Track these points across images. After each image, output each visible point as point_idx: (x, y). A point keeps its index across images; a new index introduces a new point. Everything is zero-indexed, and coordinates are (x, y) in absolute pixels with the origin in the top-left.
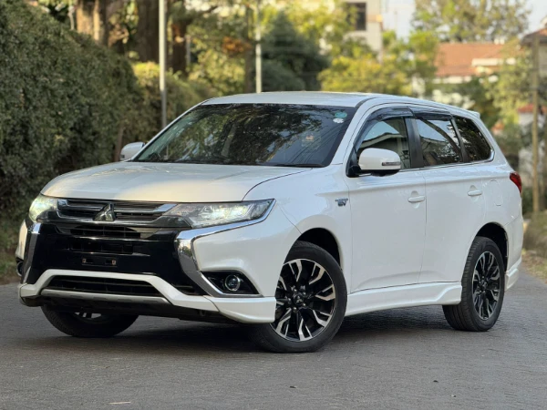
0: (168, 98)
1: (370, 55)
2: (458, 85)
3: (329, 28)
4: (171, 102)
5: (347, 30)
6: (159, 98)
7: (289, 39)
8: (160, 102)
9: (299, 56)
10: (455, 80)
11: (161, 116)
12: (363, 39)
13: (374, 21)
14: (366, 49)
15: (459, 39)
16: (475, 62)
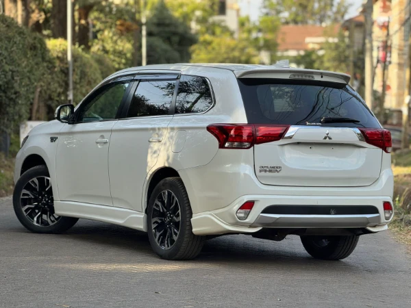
0: (73, 66)
1: (228, 34)
2: (295, 57)
3: (198, 13)
4: (76, 69)
5: (211, 15)
6: (67, 66)
7: (167, 21)
8: (67, 69)
9: (175, 34)
10: (293, 53)
11: (68, 79)
12: (223, 21)
13: (232, 9)
14: (226, 30)
15: (295, 22)
16: (308, 40)
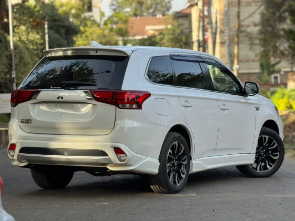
0: (15, 52)
1: (96, 25)
2: (140, 40)
3: (73, 11)
4: (16, 55)
5: (83, 12)
6: (10, 53)
7: (56, 18)
8: (11, 55)
9: (63, 27)
10: (138, 37)
11: (12, 63)
12: (92, 16)
13: (96, 7)
14: (94, 22)
15: (136, 15)
16: (147, 28)
